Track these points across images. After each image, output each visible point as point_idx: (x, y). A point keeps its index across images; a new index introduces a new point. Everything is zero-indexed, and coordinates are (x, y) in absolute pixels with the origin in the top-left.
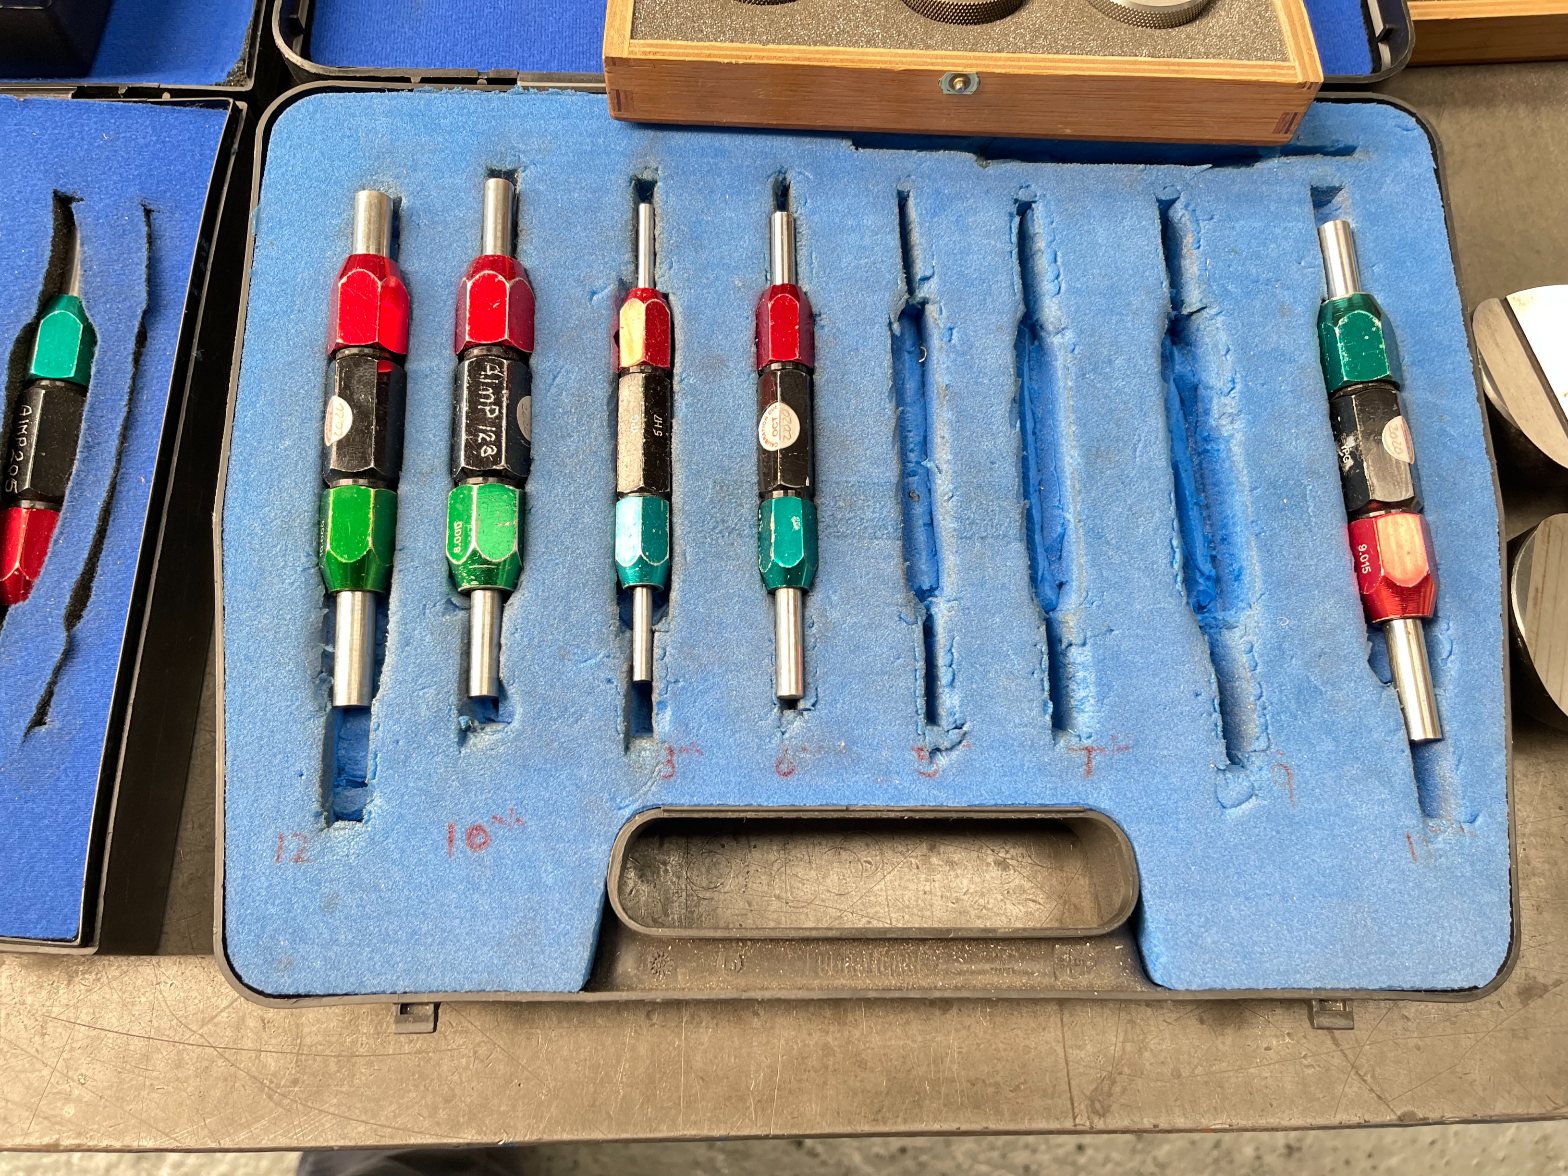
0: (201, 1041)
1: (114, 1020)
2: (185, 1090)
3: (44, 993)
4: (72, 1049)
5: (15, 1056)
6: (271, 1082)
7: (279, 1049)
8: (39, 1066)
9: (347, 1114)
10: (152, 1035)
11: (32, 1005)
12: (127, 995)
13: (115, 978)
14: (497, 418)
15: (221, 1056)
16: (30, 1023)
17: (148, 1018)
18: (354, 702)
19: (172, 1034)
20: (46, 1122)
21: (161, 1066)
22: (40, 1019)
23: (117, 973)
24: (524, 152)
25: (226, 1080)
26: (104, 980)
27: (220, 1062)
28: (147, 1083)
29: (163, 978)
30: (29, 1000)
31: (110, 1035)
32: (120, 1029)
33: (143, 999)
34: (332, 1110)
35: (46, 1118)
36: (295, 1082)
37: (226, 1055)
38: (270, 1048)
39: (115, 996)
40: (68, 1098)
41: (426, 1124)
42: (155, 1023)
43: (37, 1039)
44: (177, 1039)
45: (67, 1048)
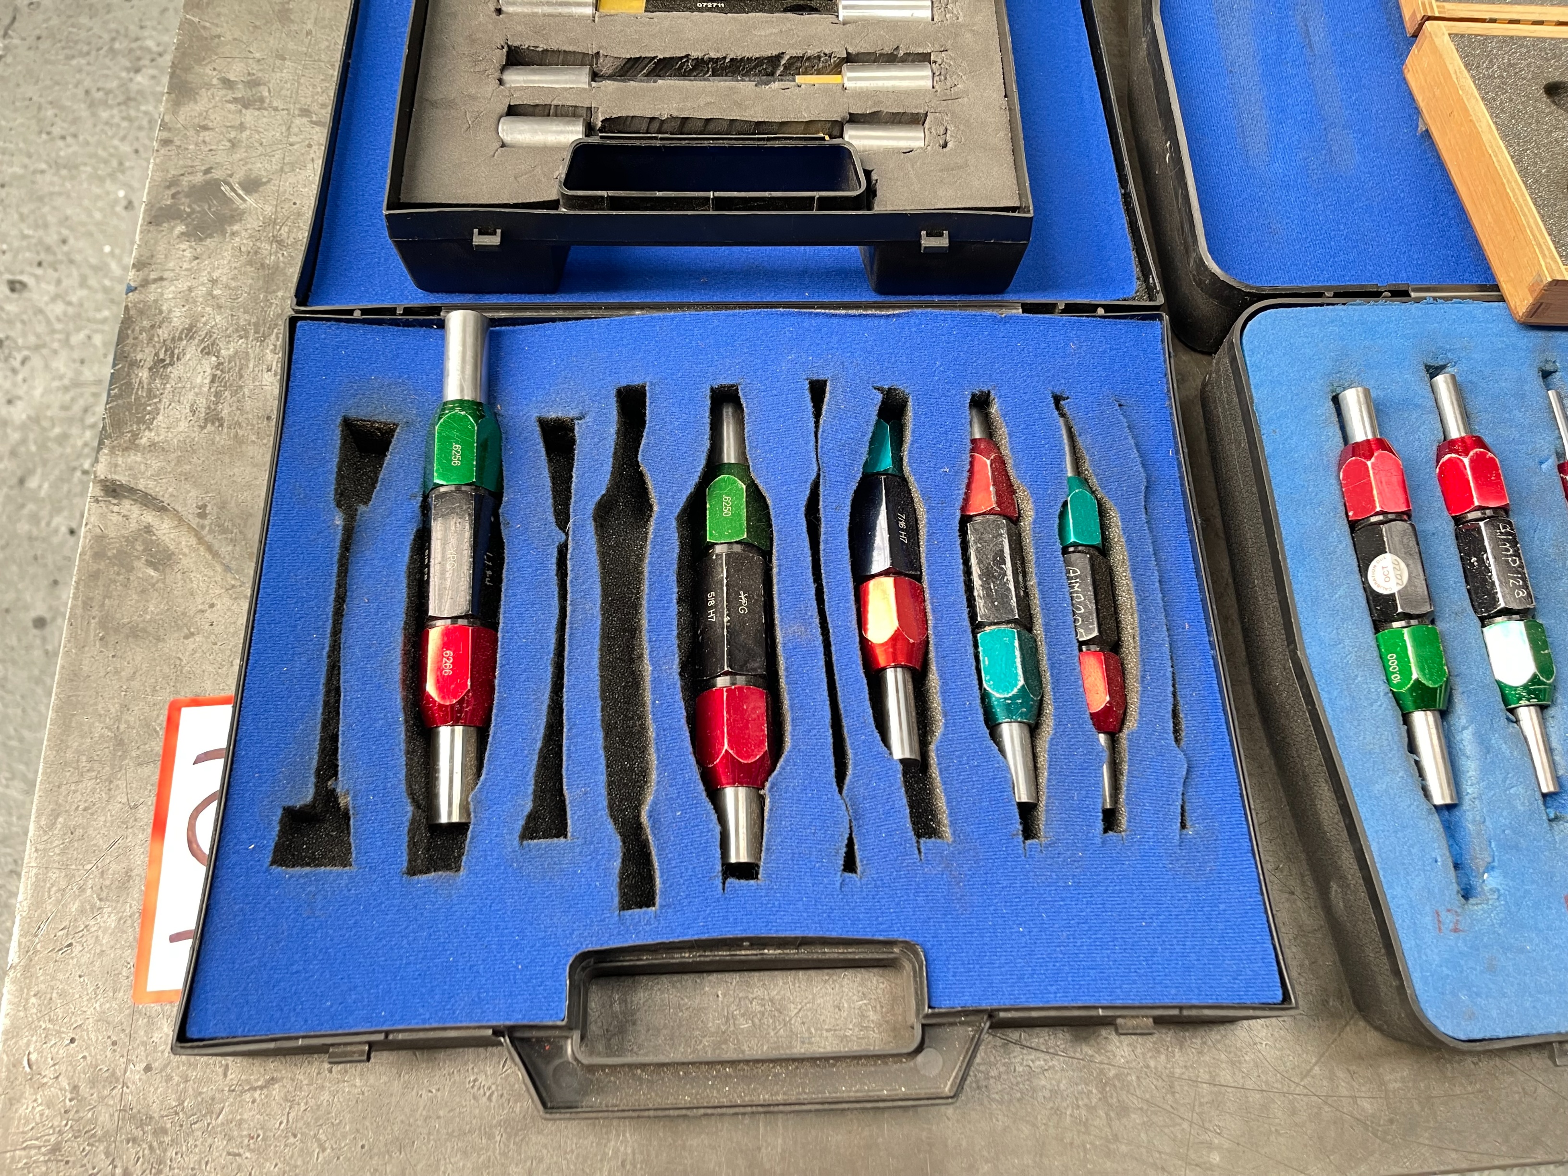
0: (1305, 1091)
1: (1228, 1077)
2: (1306, 1133)
3: (1163, 1057)
4: (1201, 1104)
5: (1155, 1113)
6: (1372, 1122)
7: (1370, 1094)
8: (1178, 1120)
9: (1440, 1145)
10: (1264, 1087)
11: (1156, 1068)
12: (1232, 1055)
13: (1219, 1041)
14: (1519, 566)
15: (1326, 1103)
16: (1160, 1083)
17: (1256, 1074)
18: (1448, 801)
19: (1280, 1086)
20: (1198, 1169)
21: (1279, 1114)
22: (1166, 1079)
23: (1219, 1037)
24: (1450, 350)
25: (1335, 1123)
26: (1210, 1043)
27: (1327, 1108)
28: (1273, 1129)
29: (1257, 1040)
30: (1152, 1064)
31: (1229, 1090)
32: (1236, 1084)
33: (1247, 1058)
34: (1427, 1142)
35: (1197, 1165)
36: (1391, 1121)
37: (1329, 1102)
38: (1363, 1095)
39: (1223, 1056)
40: (1210, 1146)
41: (1504, 1149)
42: (1263, 1078)
43: (1169, 1097)
44: (1285, 1090)
45: (1197, 1103)
